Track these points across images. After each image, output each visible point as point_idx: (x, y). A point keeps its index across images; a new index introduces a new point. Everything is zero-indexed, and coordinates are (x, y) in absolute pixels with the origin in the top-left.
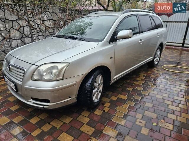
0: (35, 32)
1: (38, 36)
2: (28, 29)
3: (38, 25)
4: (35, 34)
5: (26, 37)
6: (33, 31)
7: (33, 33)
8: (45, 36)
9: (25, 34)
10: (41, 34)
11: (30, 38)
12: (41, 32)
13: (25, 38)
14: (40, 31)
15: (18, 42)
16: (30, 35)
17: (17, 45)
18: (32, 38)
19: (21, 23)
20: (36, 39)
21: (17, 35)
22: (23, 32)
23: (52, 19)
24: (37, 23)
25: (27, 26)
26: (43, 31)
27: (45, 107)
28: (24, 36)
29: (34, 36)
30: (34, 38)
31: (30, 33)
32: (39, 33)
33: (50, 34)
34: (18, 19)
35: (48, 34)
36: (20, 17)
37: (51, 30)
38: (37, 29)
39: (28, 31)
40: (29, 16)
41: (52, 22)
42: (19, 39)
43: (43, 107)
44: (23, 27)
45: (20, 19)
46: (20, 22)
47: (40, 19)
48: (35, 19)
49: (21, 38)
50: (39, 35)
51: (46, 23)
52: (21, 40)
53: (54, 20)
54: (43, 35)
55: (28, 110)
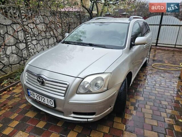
0: (29, 37)
1: (31, 41)
2: (22, 34)
3: (31, 29)
4: (29, 39)
5: (21, 42)
6: (27, 35)
7: (28, 38)
8: (38, 40)
9: (19, 39)
10: (34, 38)
11: (24, 43)
12: (35, 36)
13: (20, 44)
14: (33, 35)
15: (12, 49)
16: (24, 40)
17: (12, 51)
18: (26, 43)
19: (15, 28)
20: (30, 44)
21: (12, 41)
22: (17, 38)
23: (44, 23)
24: (30, 27)
25: (21, 30)
26: (36, 36)
27: (89, 120)
28: (19, 42)
29: (28, 41)
30: (29, 43)
31: (24, 38)
32: (32, 38)
33: (43, 38)
34: (13, 23)
35: (40, 38)
36: (14, 21)
37: (43, 34)
38: (30, 33)
39: (22, 36)
40: (24, 20)
41: (44, 26)
42: (13, 45)
43: (86, 120)
44: (17, 32)
45: (15, 23)
46: (15, 26)
47: (33, 23)
48: (29, 23)
49: (16, 44)
50: (33, 39)
51: (39, 26)
52: (16, 46)
53: (46, 24)
54: (36, 39)
55: (58, 125)
